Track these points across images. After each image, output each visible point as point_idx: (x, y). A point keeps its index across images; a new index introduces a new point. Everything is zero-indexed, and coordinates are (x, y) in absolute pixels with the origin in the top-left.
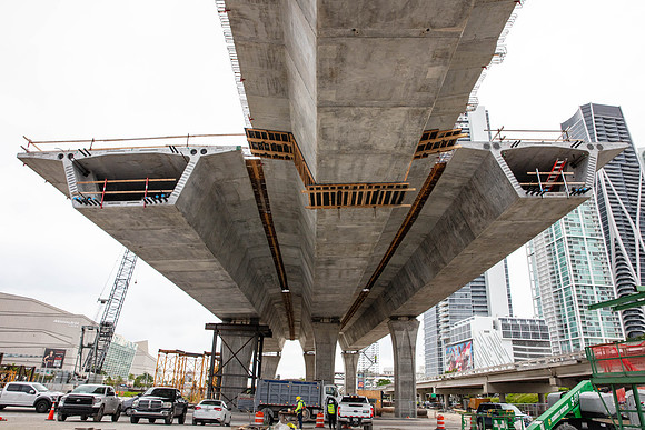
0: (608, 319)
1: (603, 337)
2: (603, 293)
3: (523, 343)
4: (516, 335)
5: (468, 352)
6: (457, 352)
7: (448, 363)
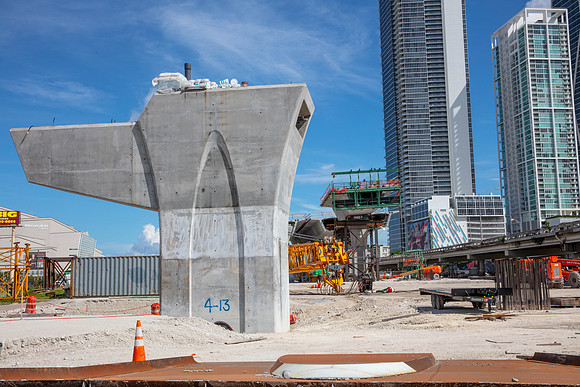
0: (567, 191)
1: (561, 209)
2: (565, 166)
3: (478, 219)
4: (470, 212)
5: (426, 229)
6: (417, 229)
7: (409, 239)
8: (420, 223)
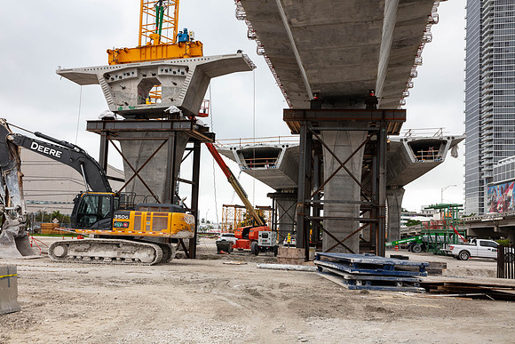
5: (511, 193)
6: (499, 192)
7: (489, 204)
8: (504, 186)
